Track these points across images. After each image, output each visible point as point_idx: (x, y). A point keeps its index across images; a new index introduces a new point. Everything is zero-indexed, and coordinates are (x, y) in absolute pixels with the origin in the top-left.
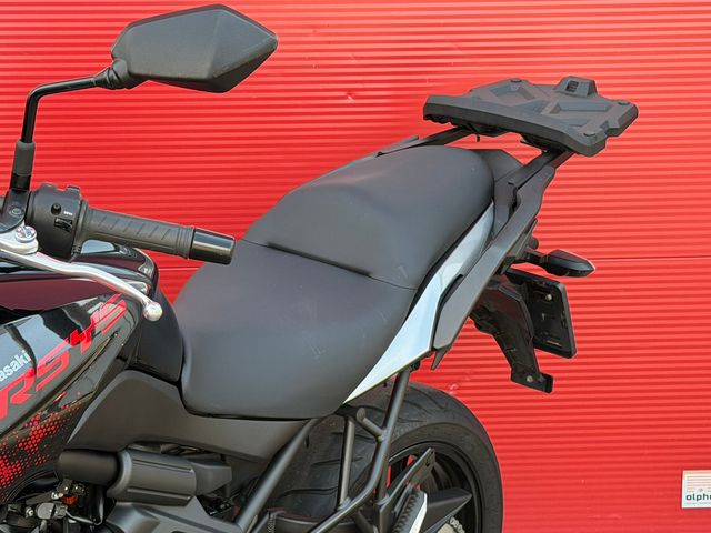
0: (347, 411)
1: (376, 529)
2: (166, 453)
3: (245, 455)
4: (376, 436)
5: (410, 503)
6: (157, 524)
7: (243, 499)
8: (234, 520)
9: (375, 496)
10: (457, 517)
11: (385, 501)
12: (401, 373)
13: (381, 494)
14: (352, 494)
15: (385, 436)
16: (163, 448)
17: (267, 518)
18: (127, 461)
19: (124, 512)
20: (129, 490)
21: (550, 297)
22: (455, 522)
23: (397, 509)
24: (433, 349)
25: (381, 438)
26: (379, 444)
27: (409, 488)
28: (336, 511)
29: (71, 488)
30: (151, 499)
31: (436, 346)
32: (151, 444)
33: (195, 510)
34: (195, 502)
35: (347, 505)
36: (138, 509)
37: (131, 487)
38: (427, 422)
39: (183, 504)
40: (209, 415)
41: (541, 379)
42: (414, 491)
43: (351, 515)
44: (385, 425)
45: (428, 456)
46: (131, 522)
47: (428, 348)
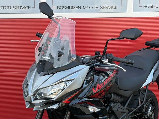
0: (140, 90)
1: (144, 110)
2: (116, 95)
4: (144, 95)
5: (149, 106)
7: (124, 104)
8: (124, 106)
9: (143, 105)
10: (153, 110)
11: (145, 105)
12: (147, 85)
15: (145, 95)
16: (115, 94)
18: (112, 95)
19: (111, 103)
22: (152, 111)
23: (146, 107)
26: (144, 96)
27: (148, 104)
28: (138, 106)
30: (114, 102)
31: (153, 80)
32: (114, 93)
35: (140, 105)
36: (113, 103)
37: (113, 99)
38: (148, 94)
42: (149, 104)
43: (140, 107)
44: (145, 93)
45: (151, 99)
46: (112, 105)
47: (152, 81)
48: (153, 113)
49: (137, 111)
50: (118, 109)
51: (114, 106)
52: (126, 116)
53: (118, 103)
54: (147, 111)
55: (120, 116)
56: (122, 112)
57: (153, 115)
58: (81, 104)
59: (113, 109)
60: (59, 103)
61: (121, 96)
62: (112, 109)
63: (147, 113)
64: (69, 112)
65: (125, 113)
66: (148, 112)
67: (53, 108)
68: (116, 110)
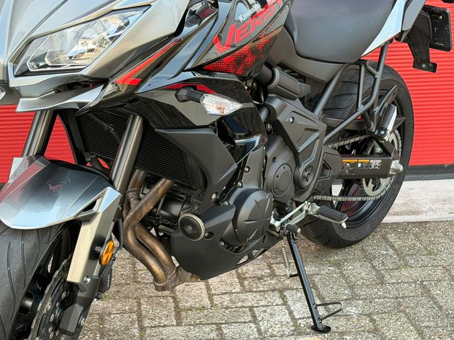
1: (372, 123)
2: (289, 74)
4: (374, 75)
5: (386, 112)
6: (285, 107)
7: (313, 104)
8: (313, 110)
9: (372, 107)
10: (398, 130)
11: (377, 109)
12: (386, 43)
13: (375, 106)
14: (364, 104)
15: (379, 75)
19: (272, 98)
20: (277, 86)
21: (441, 17)
22: (396, 132)
23: (381, 114)
24: (402, 31)
25: (376, 76)
26: (375, 79)
27: (386, 105)
28: (356, 111)
29: (253, 84)
31: (404, 30)
32: (283, 67)
33: (298, 103)
34: (298, 99)
35: (362, 108)
36: (279, 98)
37: (279, 85)
41: (431, 65)
42: (389, 105)
43: (363, 115)
44: (377, 70)
45: (395, 89)
46: (276, 103)
47: (400, 31)
48: (399, 138)
49: (351, 127)
50: (293, 118)
51: (283, 108)
52: (318, 141)
53: (294, 99)
54: (381, 127)
55: (301, 141)
56: (306, 129)
57: (398, 144)
58: (178, 90)
59: (279, 118)
60: (102, 87)
61: (302, 77)
62: (276, 117)
63: (383, 132)
64: (138, 123)
65: (315, 131)
66: (386, 130)
67: (84, 104)
68: (287, 120)
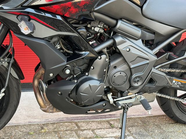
3: (159, 33)
6: (125, 42)
17: (166, 54)
18: (120, 22)
19: (118, 36)
20: (118, 30)
33: (140, 42)
34: (140, 40)
36: (122, 37)
39: (136, 40)
40: (151, 19)
46: (118, 39)
50: (129, 49)
51: (122, 42)
52: (148, 65)
56: (139, 57)
58: (18, 15)
59: (119, 47)
62: (116, 46)
65: (147, 59)
68: (124, 49)
